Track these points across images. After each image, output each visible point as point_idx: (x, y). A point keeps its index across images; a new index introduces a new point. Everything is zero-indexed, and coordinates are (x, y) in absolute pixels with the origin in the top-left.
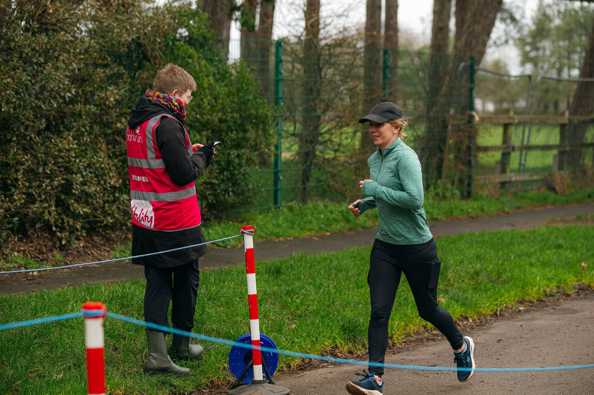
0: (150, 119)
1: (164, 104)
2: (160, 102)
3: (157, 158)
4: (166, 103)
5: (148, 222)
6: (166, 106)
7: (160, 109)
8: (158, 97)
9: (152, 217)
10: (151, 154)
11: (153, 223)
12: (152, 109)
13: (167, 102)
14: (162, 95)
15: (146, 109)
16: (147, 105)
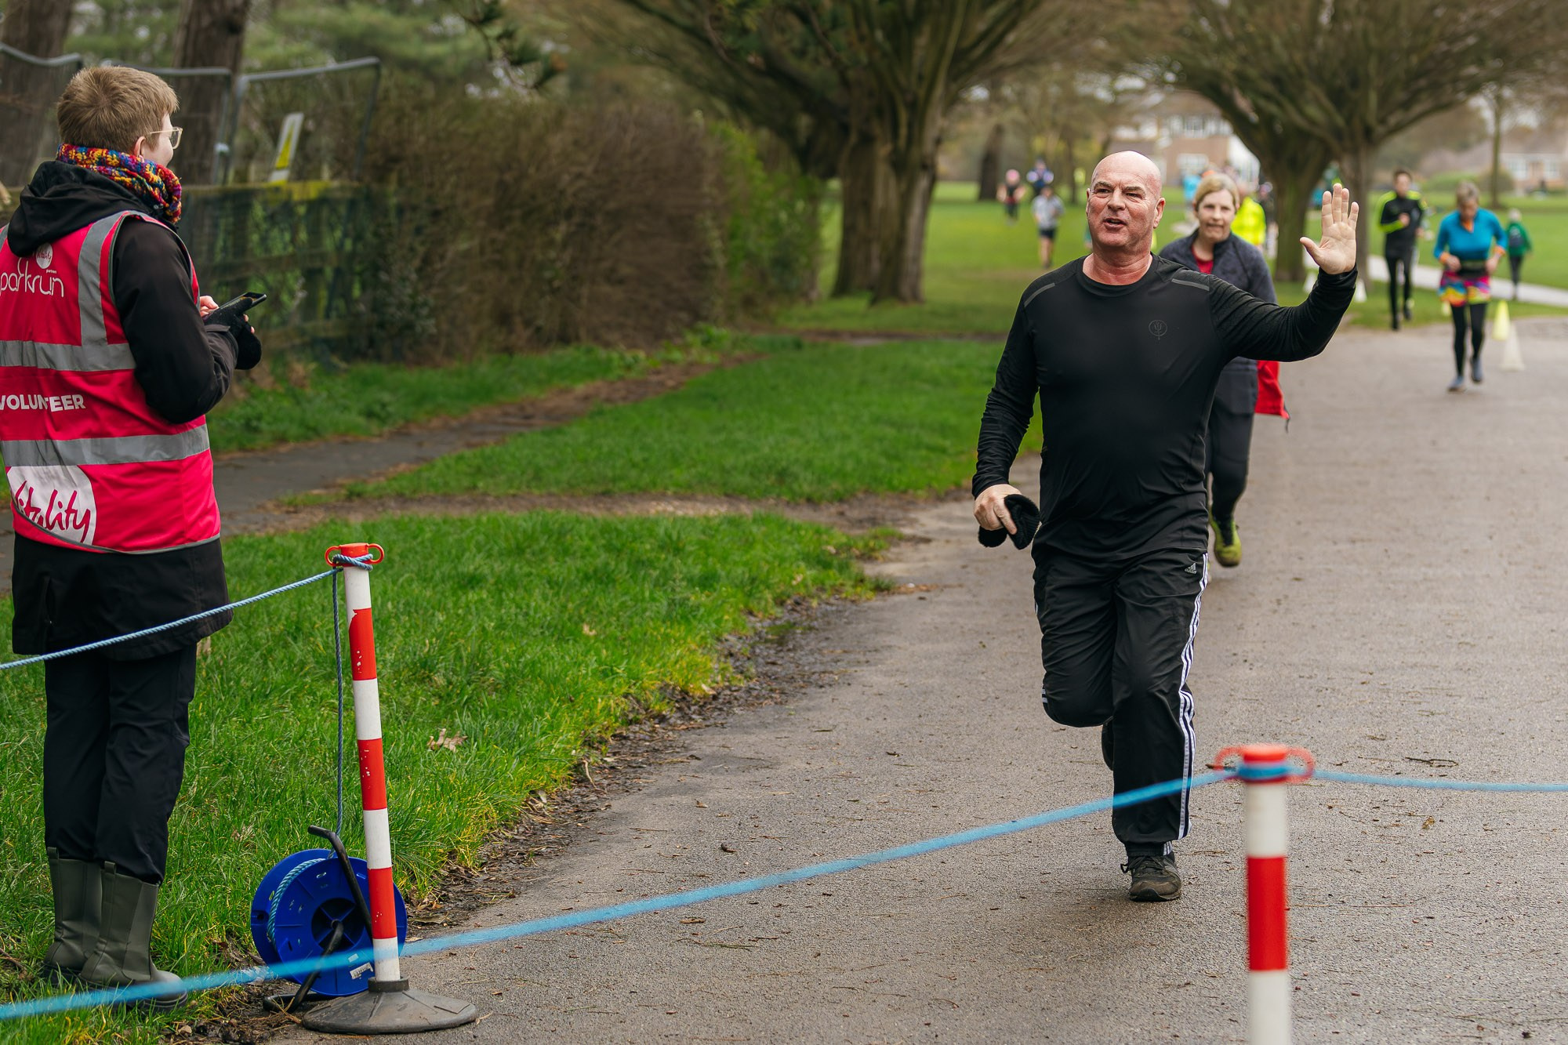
0: (87, 225)
1: (122, 183)
2: (111, 176)
3: (112, 338)
4: (128, 180)
5: (76, 527)
6: (131, 187)
7: (113, 196)
8: (102, 162)
9: (88, 513)
10: (91, 329)
11: (92, 528)
12: (92, 196)
13: (131, 176)
14: (113, 158)
15: (71, 196)
16: (76, 186)
